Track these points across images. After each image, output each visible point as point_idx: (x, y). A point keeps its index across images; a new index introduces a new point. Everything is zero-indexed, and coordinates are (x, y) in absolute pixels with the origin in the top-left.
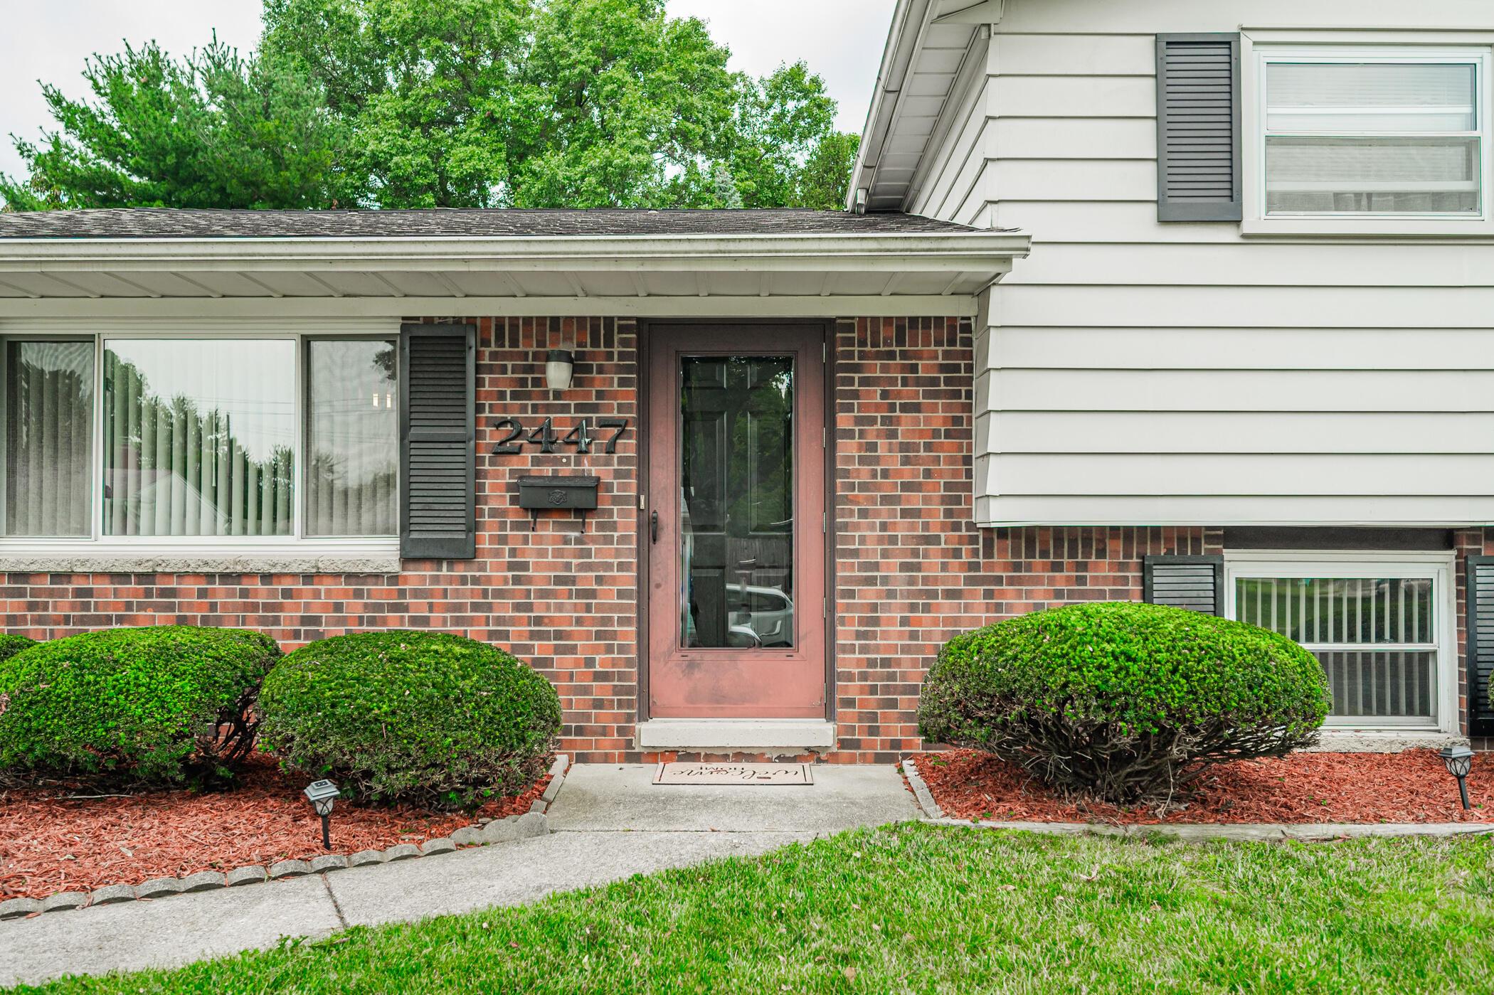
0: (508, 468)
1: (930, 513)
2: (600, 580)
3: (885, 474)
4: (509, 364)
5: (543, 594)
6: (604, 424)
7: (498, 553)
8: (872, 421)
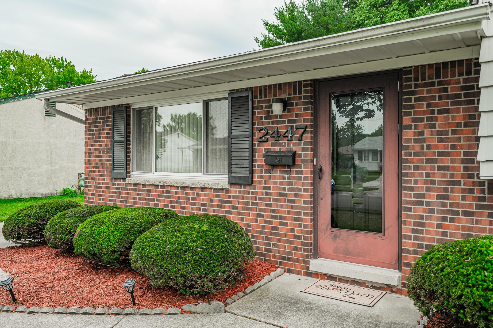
0: (263, 148)
2: (296, 195)
3: (429, 147)
4: (264, 105)
5: (276, 200)
6: (298, 128)
7: (260, 183)
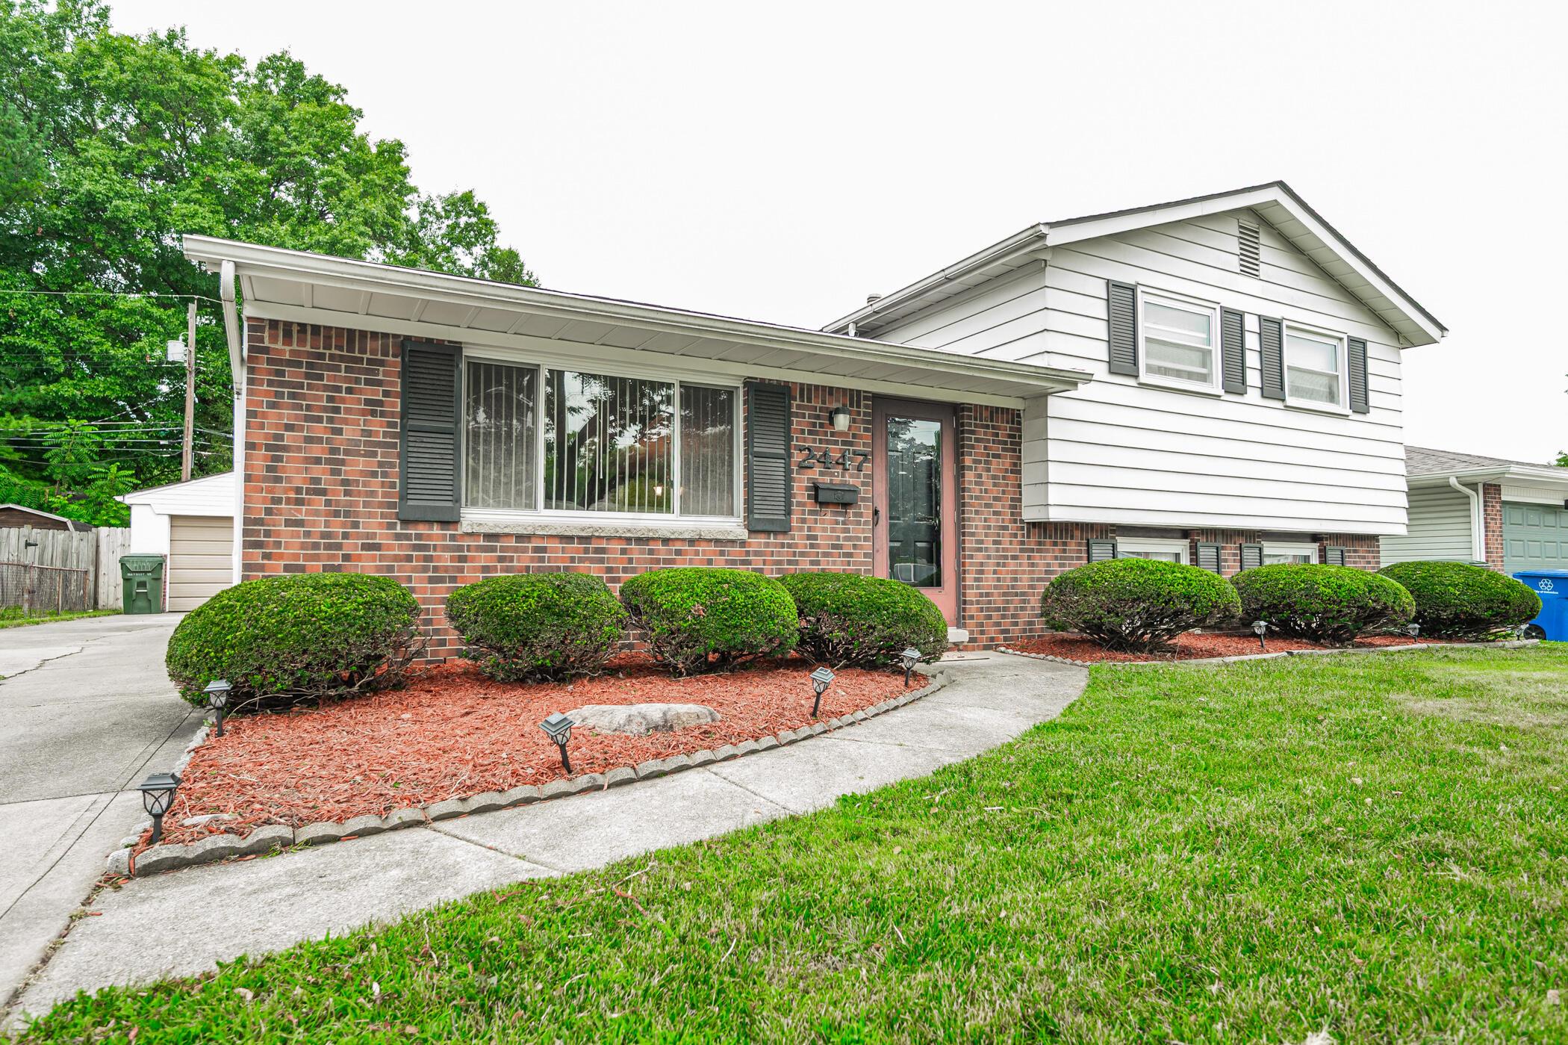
0: (806, 477)
1: (1005, 514)
2: (854, 547)
3: (986, 491)
4: (807, 413)
5: (826, 555)
6: (855, 453)
7: (801, 529)
8: (980, 462)
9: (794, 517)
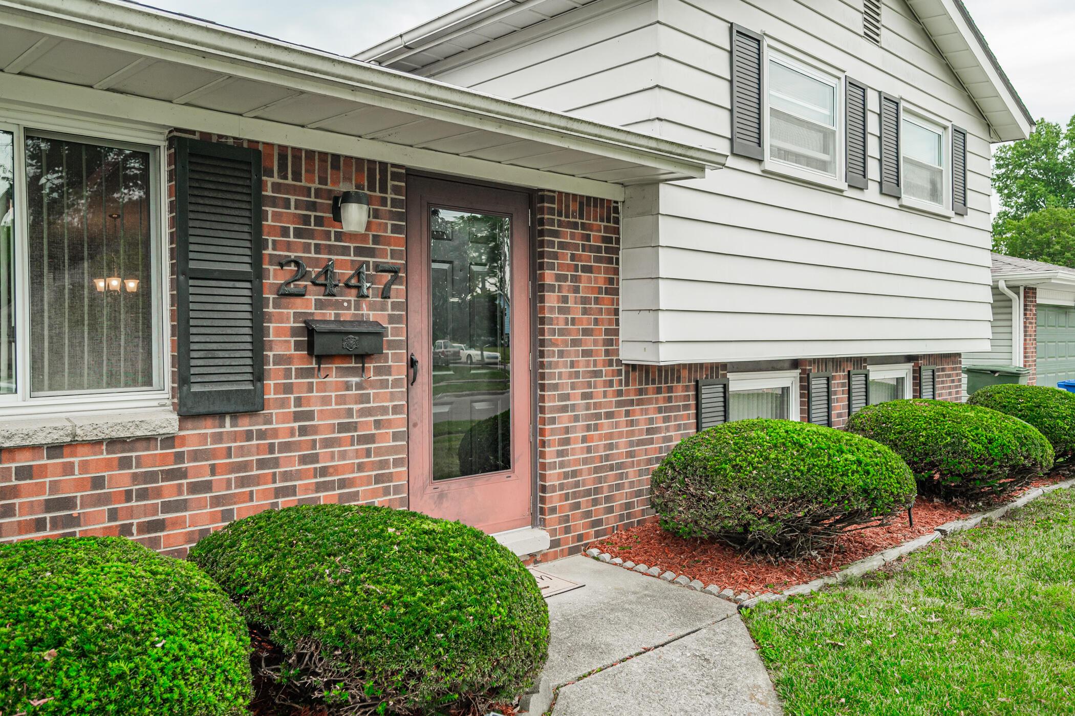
0: (292, 311)
1: (597, 353)
2: (378, 424)
3: (573, 321)
4: (293, 198)
6: (379, 268)
7: (283, 403)
8: (565, 278)
9: (270, 383)
